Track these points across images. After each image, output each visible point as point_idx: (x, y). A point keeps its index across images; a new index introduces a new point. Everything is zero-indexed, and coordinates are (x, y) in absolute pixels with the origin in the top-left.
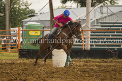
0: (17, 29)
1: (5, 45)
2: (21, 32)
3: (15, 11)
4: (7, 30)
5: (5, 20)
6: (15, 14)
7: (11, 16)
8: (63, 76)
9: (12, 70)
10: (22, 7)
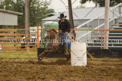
0: (36, 28)
1: (24, 44)
2: (40, 31)
3: (34, 11)
4: (26, 29)
5: (24, 19)
6: (34, 13)
7: (30, 15)
8: (81, 75)
9: (30, 68)
10: (41, 6)
